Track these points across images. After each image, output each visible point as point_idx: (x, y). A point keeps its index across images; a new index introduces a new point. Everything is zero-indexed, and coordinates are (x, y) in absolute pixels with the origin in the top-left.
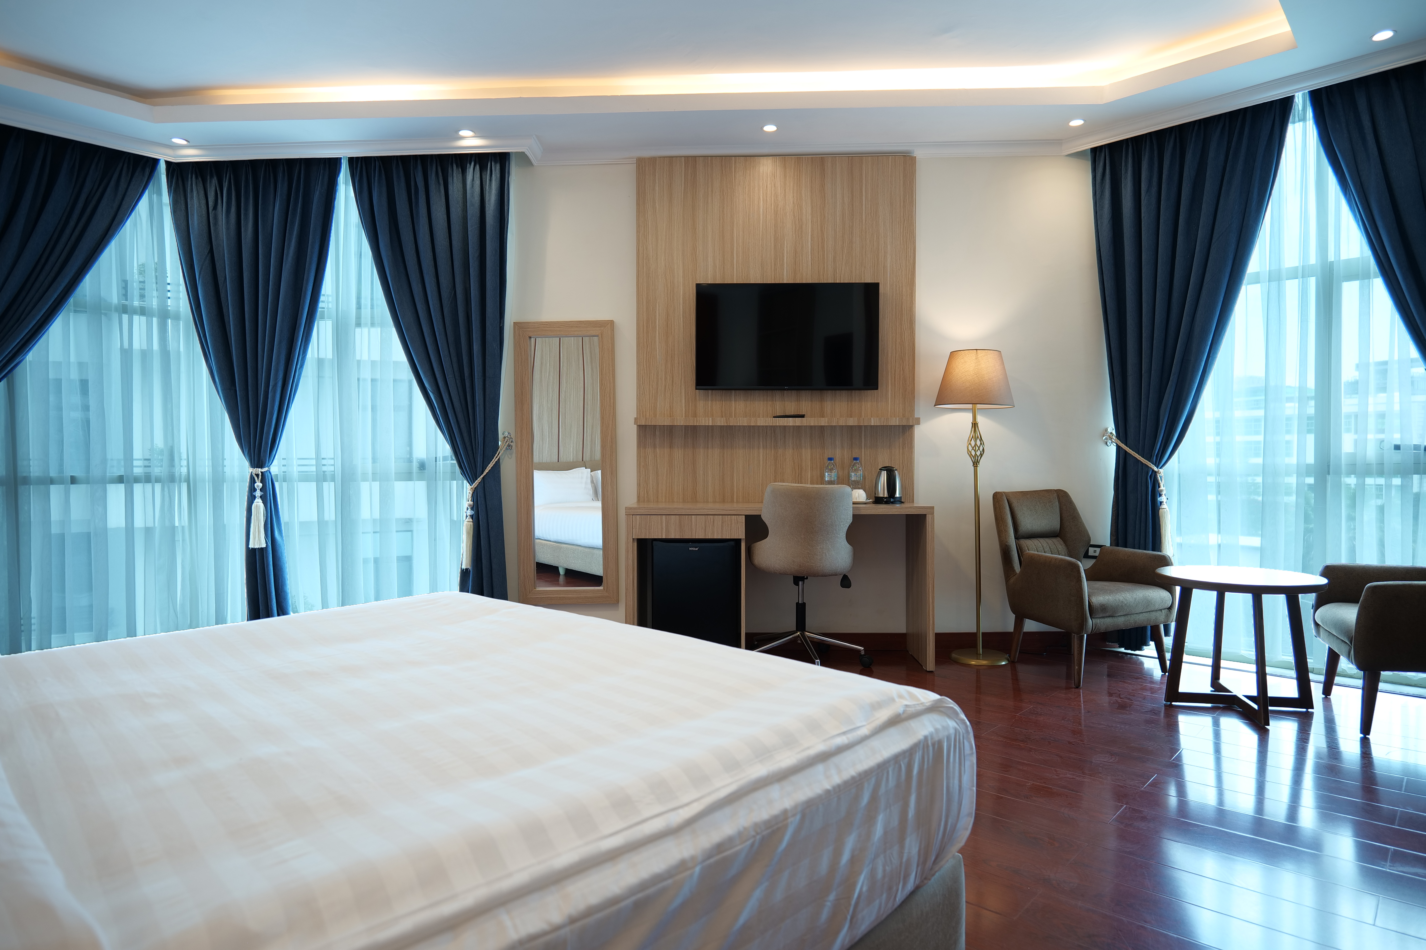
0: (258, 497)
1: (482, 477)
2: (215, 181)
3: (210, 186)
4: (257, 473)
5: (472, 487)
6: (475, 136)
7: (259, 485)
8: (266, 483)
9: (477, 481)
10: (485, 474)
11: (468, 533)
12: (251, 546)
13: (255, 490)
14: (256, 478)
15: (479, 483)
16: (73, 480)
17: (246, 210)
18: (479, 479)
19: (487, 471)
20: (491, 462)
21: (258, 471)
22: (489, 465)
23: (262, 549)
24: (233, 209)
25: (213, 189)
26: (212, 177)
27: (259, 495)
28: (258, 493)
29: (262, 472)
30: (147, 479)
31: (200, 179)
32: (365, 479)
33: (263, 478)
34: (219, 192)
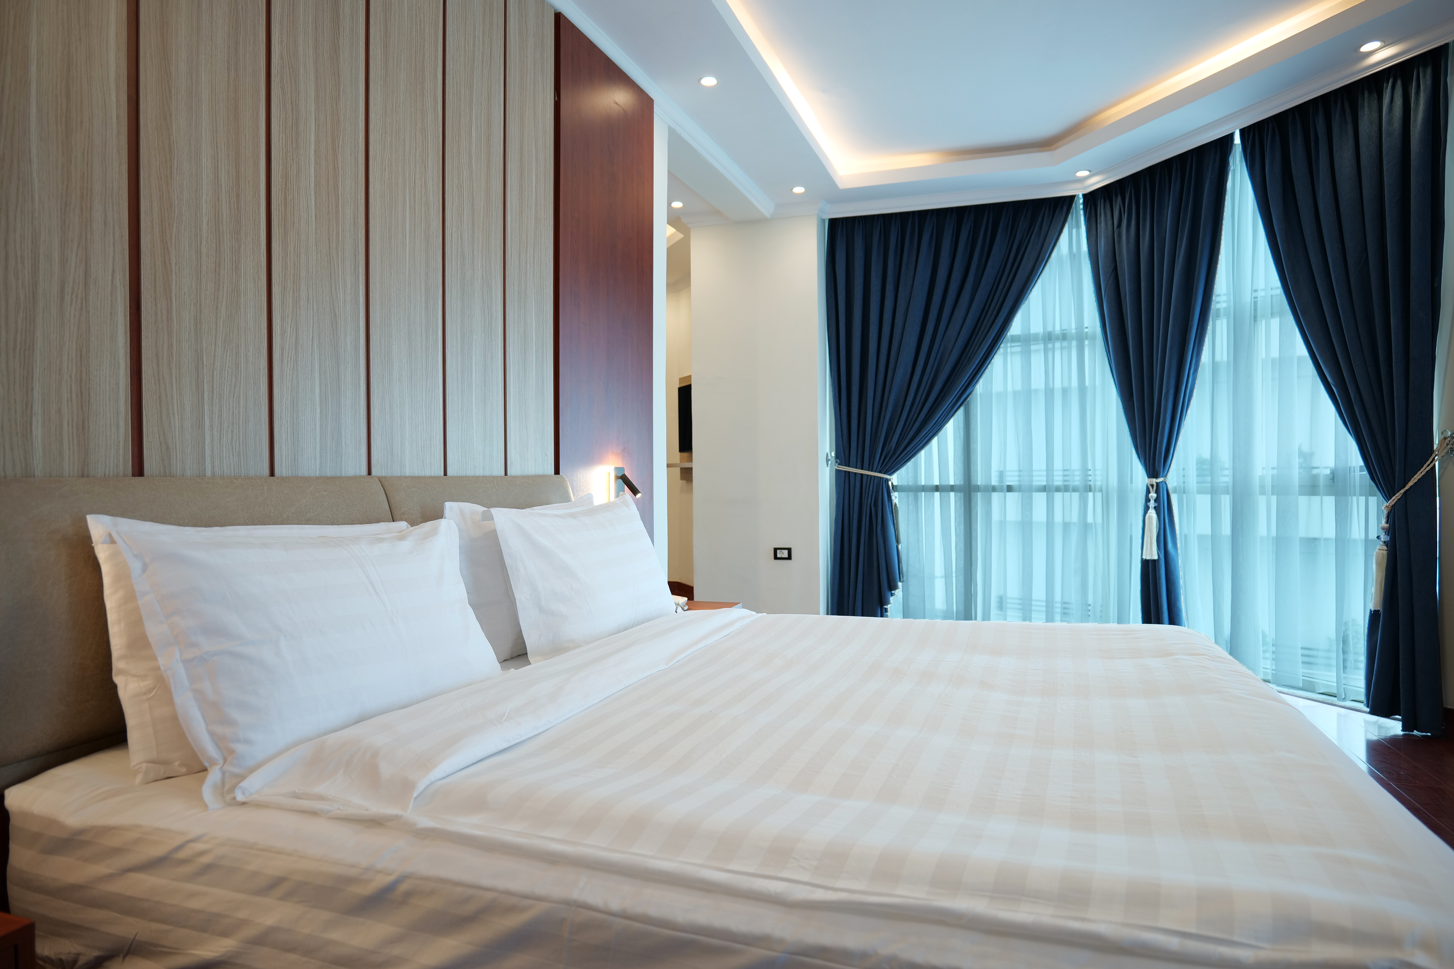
0: (1152, 507)
1: (1402, 491)
2: (1119, 200)
3: (1116, 205)
4: (1152, 484)
5: (1388, 504)
6: (1385, 45)
7: (1153, 495)
8: (1160, 493)
9: (1394, 497)
10: (1407, 488)
11: (1378, 564)
12: (1144, 557)
13: (1149, 501)
14: (1151, 489)
15: (1398, 499)
16: (1010, 489)
17: (1145, 220)
18: (1398, 495)
19: (1410, 484)
20: (1419, 473)
21: (1153, 481)
22: (1415, 477)
23: (1154, 561)
24: (1133, 223)
25: (1118, 207)
26: (1116, 197)
27: (1153, 506)
28: (1152, 504)
29: (1157, 483)
30: (1066, 489)
31: (1108, 202)
32: (1262, 492)
33: (1158, 488)
34: (1122, 210)
